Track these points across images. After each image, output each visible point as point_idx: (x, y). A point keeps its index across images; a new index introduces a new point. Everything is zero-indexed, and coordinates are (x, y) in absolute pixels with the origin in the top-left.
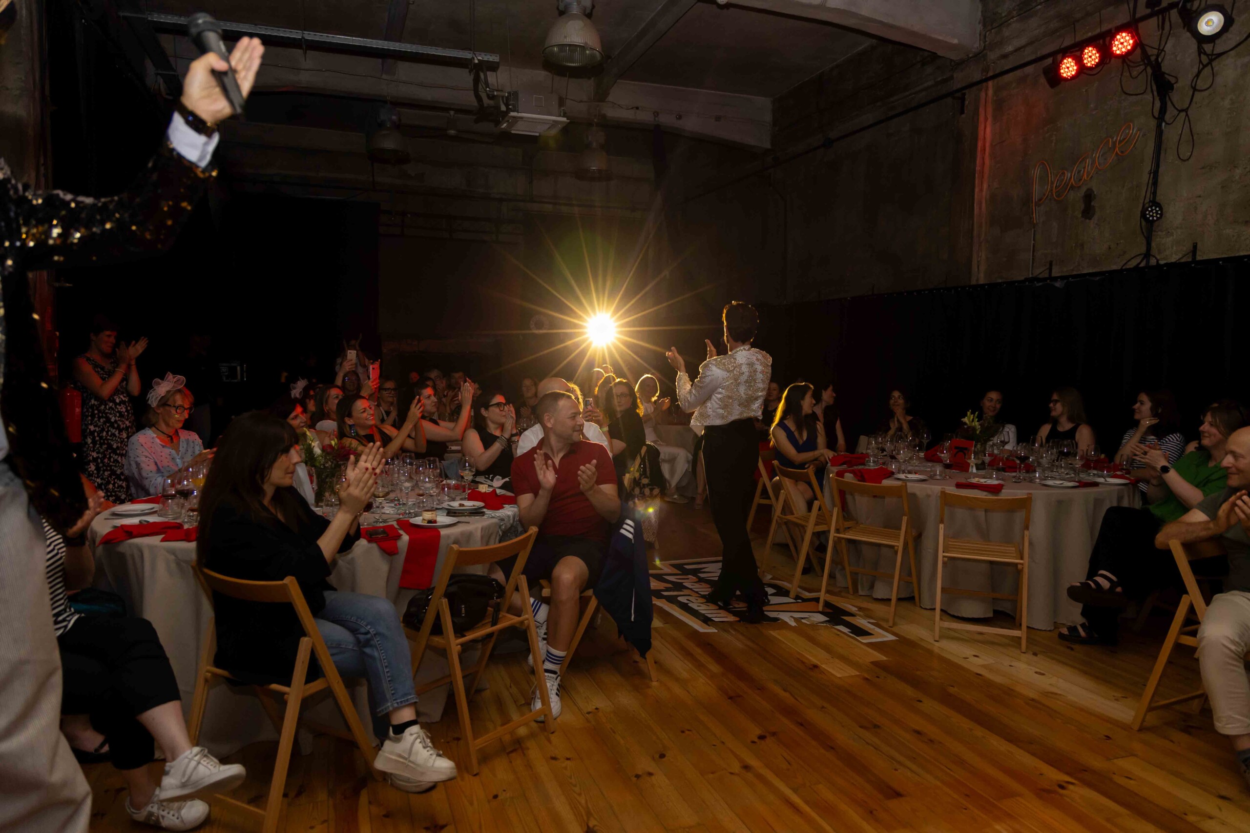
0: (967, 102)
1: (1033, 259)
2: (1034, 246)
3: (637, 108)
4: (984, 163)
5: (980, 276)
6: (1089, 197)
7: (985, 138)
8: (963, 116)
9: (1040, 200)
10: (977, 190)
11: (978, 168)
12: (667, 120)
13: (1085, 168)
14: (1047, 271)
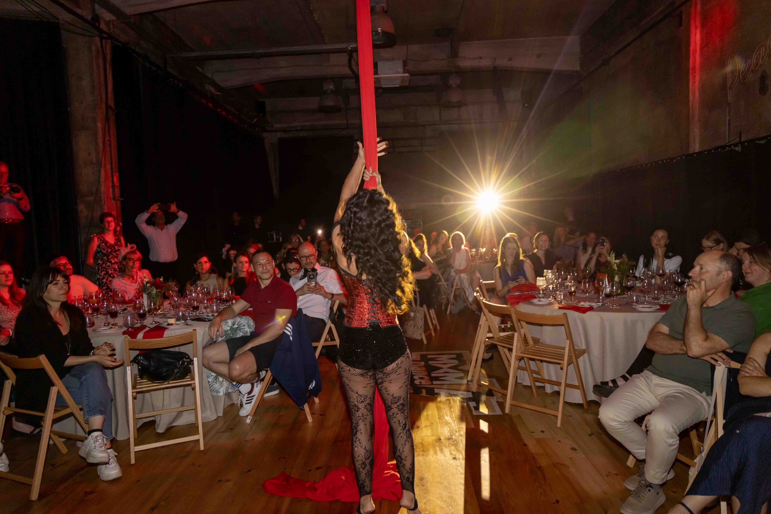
0: (684, 17)
1: (729, 131)
2: (729, 120)
3: (481, 58)
4: (695, 61)
5: (696, 147)
6: (763, 78)
7: (696, 42)
8: (682, 28)
9: (732, 84)
10: (691, 83)
11: (691, 66)
12: (503, 63)
13: (760, 55)
14: (738, 139)
